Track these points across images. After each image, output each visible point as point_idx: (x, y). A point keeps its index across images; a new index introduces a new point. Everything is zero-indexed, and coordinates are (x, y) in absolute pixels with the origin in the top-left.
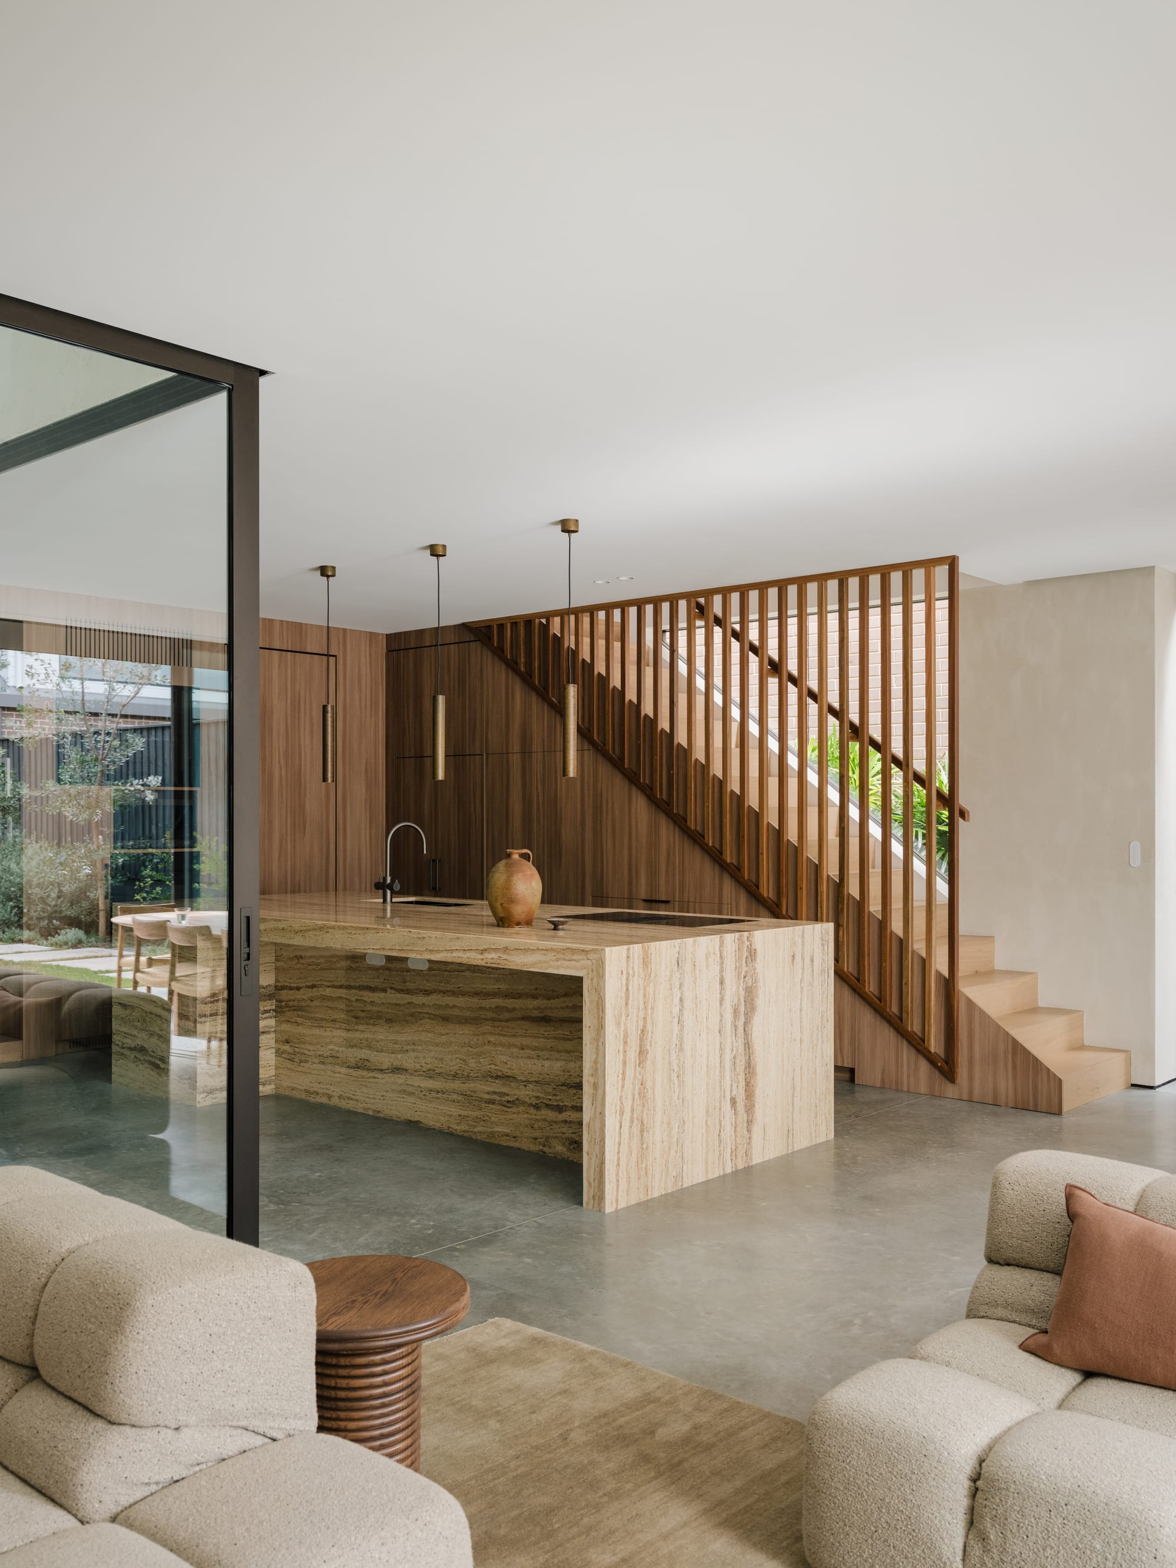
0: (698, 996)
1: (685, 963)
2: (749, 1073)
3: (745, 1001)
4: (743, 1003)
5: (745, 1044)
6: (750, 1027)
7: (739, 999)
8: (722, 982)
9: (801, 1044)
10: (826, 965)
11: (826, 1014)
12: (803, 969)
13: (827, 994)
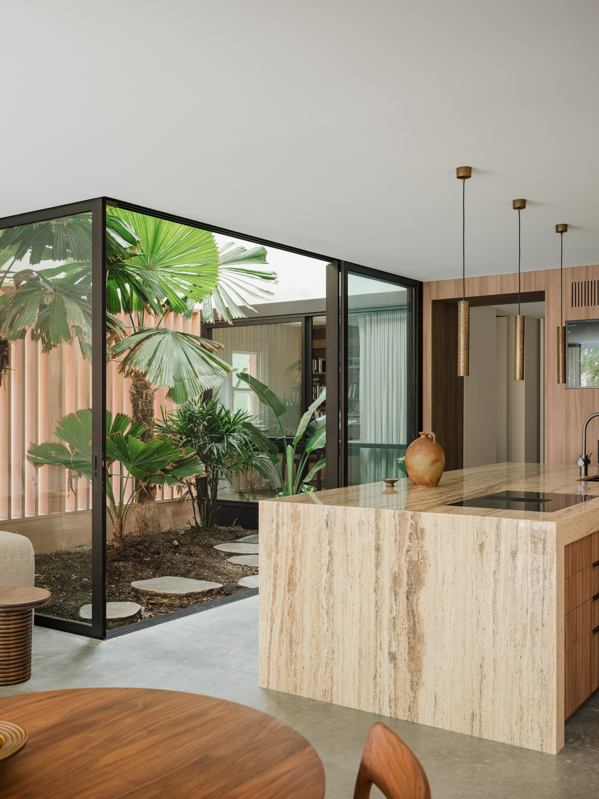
0: (349, 554)
1: (335, 526)
2: (414, 638)
3: (408, 573)
4: (405, 574)
5: (408, 611)
6: (415, 598)
7: (400, 569)
8: (378, 549)
9: (494, 636)
10: (541, 564)
11: (540, 616)
12: (498, 560)
13: (542, 595)
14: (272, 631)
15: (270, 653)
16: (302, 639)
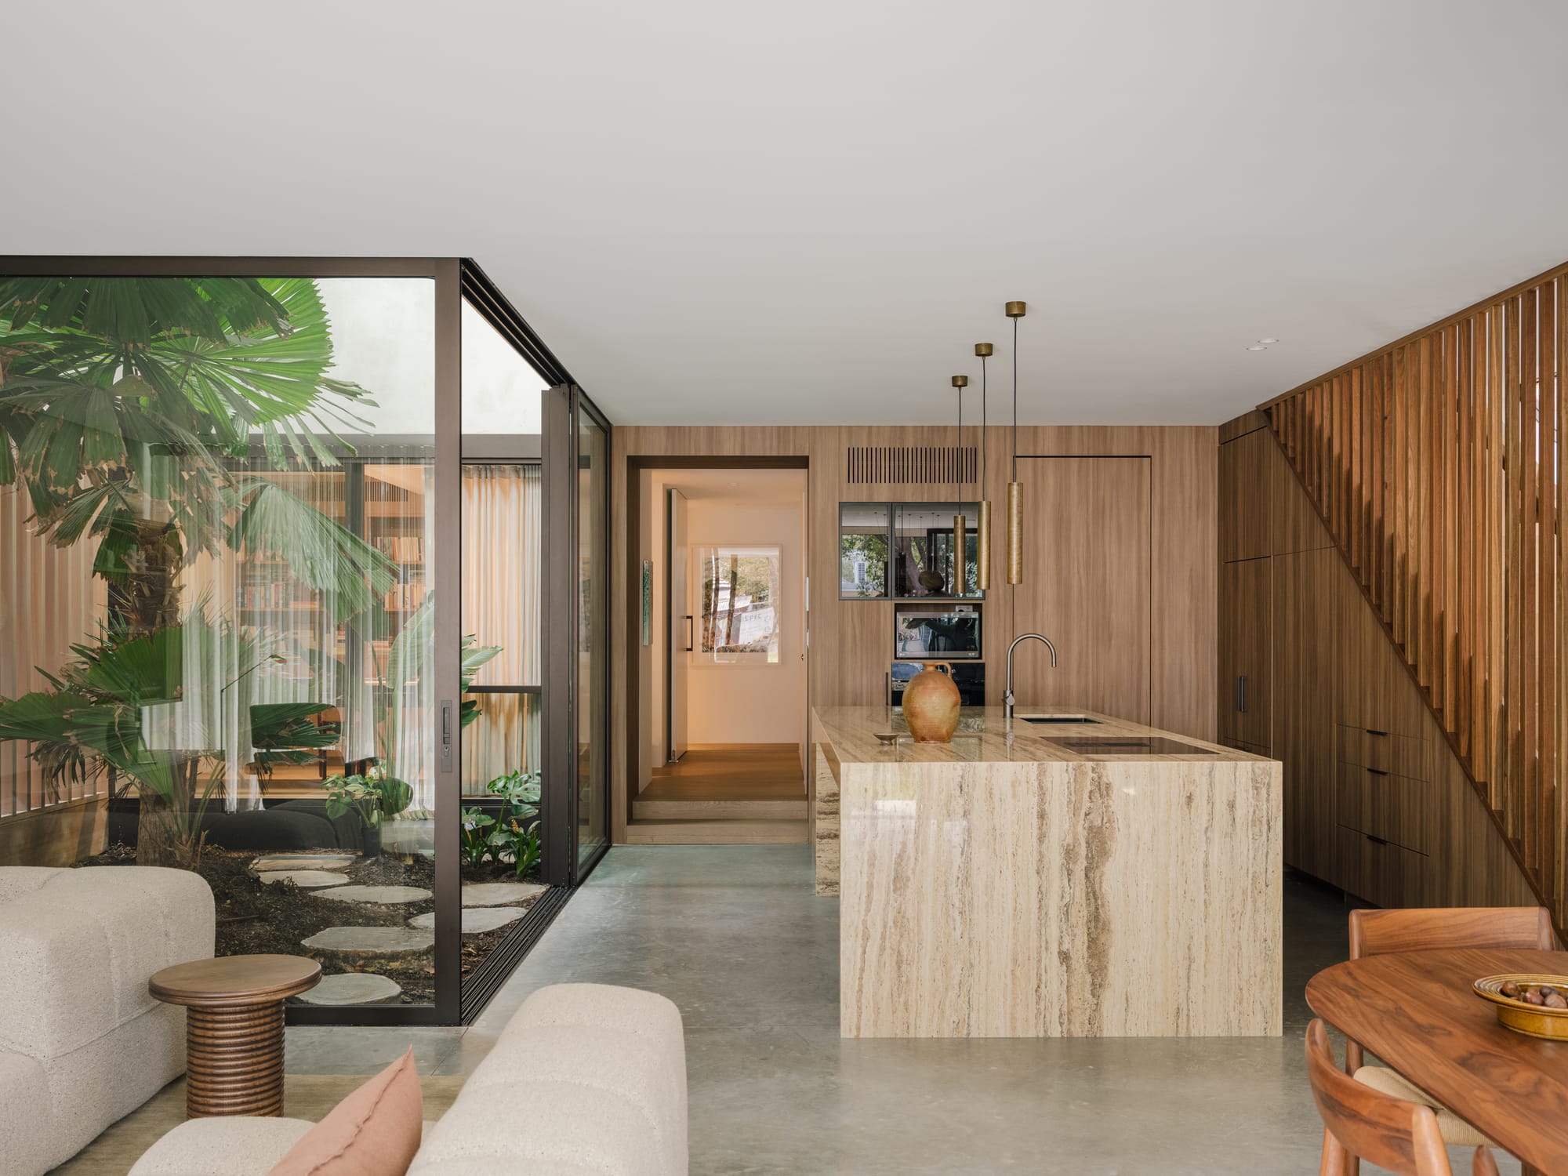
0: (997, 828)
1: (974, 790)
2: (1096, 927)
3: (1087, 843)
4: (1084, 845)
5: (1088, 894)
6: (1098, 875)
7: (1076, 839)
8: (1042, 816)
9: (1206, 907)
10: (1265, 814)
11: (1264, 876)
12: (1211, 815)
13: (1265, 850)
14: (864, 952)
15: (861, 985)
16: (919, 957)
